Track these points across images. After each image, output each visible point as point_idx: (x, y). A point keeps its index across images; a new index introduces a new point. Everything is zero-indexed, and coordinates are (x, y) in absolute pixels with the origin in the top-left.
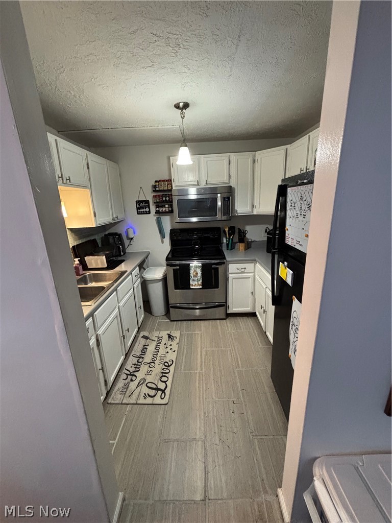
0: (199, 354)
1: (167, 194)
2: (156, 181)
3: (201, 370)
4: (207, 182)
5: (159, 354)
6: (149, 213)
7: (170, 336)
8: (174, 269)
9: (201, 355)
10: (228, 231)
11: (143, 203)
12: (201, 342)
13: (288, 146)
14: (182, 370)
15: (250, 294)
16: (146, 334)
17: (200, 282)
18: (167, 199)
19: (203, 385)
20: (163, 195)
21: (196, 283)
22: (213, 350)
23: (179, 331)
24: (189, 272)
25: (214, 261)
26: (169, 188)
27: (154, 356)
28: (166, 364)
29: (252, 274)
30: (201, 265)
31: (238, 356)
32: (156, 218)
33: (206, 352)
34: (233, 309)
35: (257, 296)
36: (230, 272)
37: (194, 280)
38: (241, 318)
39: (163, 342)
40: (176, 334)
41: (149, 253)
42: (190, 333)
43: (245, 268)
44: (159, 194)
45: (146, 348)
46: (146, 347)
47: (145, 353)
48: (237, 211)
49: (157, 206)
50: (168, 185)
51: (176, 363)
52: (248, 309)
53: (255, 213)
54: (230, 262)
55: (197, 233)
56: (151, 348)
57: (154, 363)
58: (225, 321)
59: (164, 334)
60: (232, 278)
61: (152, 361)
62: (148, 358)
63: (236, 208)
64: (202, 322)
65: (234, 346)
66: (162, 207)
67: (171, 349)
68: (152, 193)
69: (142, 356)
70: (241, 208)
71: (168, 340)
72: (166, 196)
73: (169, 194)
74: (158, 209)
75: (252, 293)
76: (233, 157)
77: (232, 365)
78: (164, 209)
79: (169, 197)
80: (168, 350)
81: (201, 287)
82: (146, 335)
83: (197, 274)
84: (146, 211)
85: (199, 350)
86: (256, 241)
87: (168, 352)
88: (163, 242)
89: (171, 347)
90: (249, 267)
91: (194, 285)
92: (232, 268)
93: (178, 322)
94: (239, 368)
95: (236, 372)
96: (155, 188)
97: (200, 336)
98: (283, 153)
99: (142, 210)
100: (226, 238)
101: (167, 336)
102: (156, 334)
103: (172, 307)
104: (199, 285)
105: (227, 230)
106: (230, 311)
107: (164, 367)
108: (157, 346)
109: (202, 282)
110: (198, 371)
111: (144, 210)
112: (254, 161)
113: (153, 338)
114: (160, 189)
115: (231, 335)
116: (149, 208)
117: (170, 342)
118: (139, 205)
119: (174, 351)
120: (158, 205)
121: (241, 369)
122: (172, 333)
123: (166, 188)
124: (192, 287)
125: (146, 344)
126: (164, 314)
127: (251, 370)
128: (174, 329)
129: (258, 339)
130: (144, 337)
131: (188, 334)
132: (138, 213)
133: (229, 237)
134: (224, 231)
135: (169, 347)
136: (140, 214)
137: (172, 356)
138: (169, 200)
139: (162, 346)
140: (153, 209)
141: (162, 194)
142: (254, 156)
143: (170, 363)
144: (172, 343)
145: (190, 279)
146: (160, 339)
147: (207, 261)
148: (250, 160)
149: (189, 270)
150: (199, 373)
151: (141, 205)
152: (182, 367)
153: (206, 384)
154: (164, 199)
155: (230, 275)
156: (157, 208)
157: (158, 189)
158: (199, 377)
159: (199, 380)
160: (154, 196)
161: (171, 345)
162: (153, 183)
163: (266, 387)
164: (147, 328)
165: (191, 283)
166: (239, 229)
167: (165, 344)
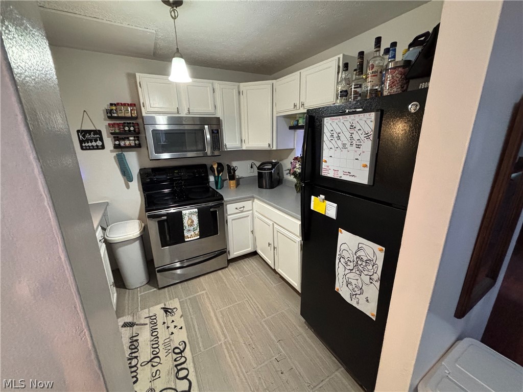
0: (214, 319)
1: (130, 123)
2: (111, 104)
3: (226, 338)
4: (189, 110)
5: (161, 341)
6: (103, 147)
7: (166, 310)
8: (158, 221)
9: (217, 320)
10: (217, 168)
11: (90, 134)
12: (211, 304)
13: (274, 81)
14: (202, 349)
15: (250, 233)
16: (128, 319)
17: (197, 232)
18: (132, 129)
19: (235, 355)
20: (124, 123)
21: (192, 233)
22: (229, 308)
23: (177, 299)
24: (182, 221)
25: (211, 204)
26: (133, 115)
27: (154, 346)
28: (177, 351)
29: (251, 212)
30: (196, 210)
31: (258, 304)
32: (115, 154)
33: (222, 314)
34: (234, 254)
35: (257, 234)
36: (228, 213)
37: (189, 230)
38: (242, 261)
39: (160, 321)
40: (174, 304)
41: (107, 204)
42: (191, 296)
43: (244, 207)
44: (118, 122)
45: (137, 341)
46: (135, 338)
47: (136, 348)
48: (226, 145)
49: (116, 139)
50: (131, 110)
51: (189, 343)
52: (249, 250)
53: (244, 148)
54: (228, 203)
55: (179, 172)
56: (145, 337)
57: (158, 357)
58: (227, 269)
59: (157, 310)
60: (231, 220)
61: (153, 356)
62: (145, 353)
63: (225, 143)
64: (202, 278)
65: (249, 295)
66: (124, 139)
67: (175, 327)
68: (105, 120)
69: (134, 355)
70: (230, 142)
71: (166, 316)
72: (129, 125)
73: (133, 123)
74: (117, 143)
75: (252, 232)
76: (217, 84)
77: (256, 317)
78: (127, 143)
79: (133, 127)
80: (172, 329)
81: (198, 237)
82: (128, 321)
83: (192, 222)
84: (97, 146)
85: (212, 314)
86: (244, 178)
87: (172, 333)
88: (128, 187)
89: (174, 324)
90: (247, 204)
91: (189, 236)
92: (230, 208)
93: (169, 288)
94: (265, 317)
95: (263, 323)
96: (111, 113)
97: (205, 296)
98: (270, 87)
99: (90, 144)
100: (215, 177)
101: (162, 311)
102: (145, 313)
103: (159, 271)
104: (196, 235)
105: (215, 166)
106: (231, 256)
107: (175, 356)
108: (153, 330)
109: (200, 231)
110: (222, 342)
111: (94, 144)
112: (239, 93)
113: (142, 322)
114: (120, 115)
115: (240, 282)
116: (101, 140)
117: (170, 318)
118: (84, 136)
119: (181, 328)
120: (118, 137)
121: (267, 318)
122: (167, 303)
123: (129, 115)
124: (186, 240)
125: (134, 335)
126: (145, 283)
127: (277, 315)
128: (168, 299)
129: (269, 278)
130: (125, 325)
131: (189, 299)
132: (82, 148)
133: (219, 174)
134: (212, 168)
135: (172, 326)
136: (86, 149)
137: (180, 336)
138: (134, 130)
139: (160, 326)
140: (109, 142)
141: (122, 122)
142: (239, 87)
143: (181, 348)
144: (173, 318)
145: (184, 230)
146: (153, 319)
147: (203, 205)
148: (235, 92)
149: (182, 219)
150: (225, 343)
151: (88, 136)
152: (201, 345)
153: (238, 353)
154: (127, 129)
155: (229, 217)
156: (115, 141)
157: (115, 115)
158: (227, 348)
159: (229, 353)
160: (109, 124)
161: (173, 321)
162: (106, 106)
163: (298, 327)
164: (126, 310)
165: (186, 234)
166: (228, 165)
167: (164, 323)
